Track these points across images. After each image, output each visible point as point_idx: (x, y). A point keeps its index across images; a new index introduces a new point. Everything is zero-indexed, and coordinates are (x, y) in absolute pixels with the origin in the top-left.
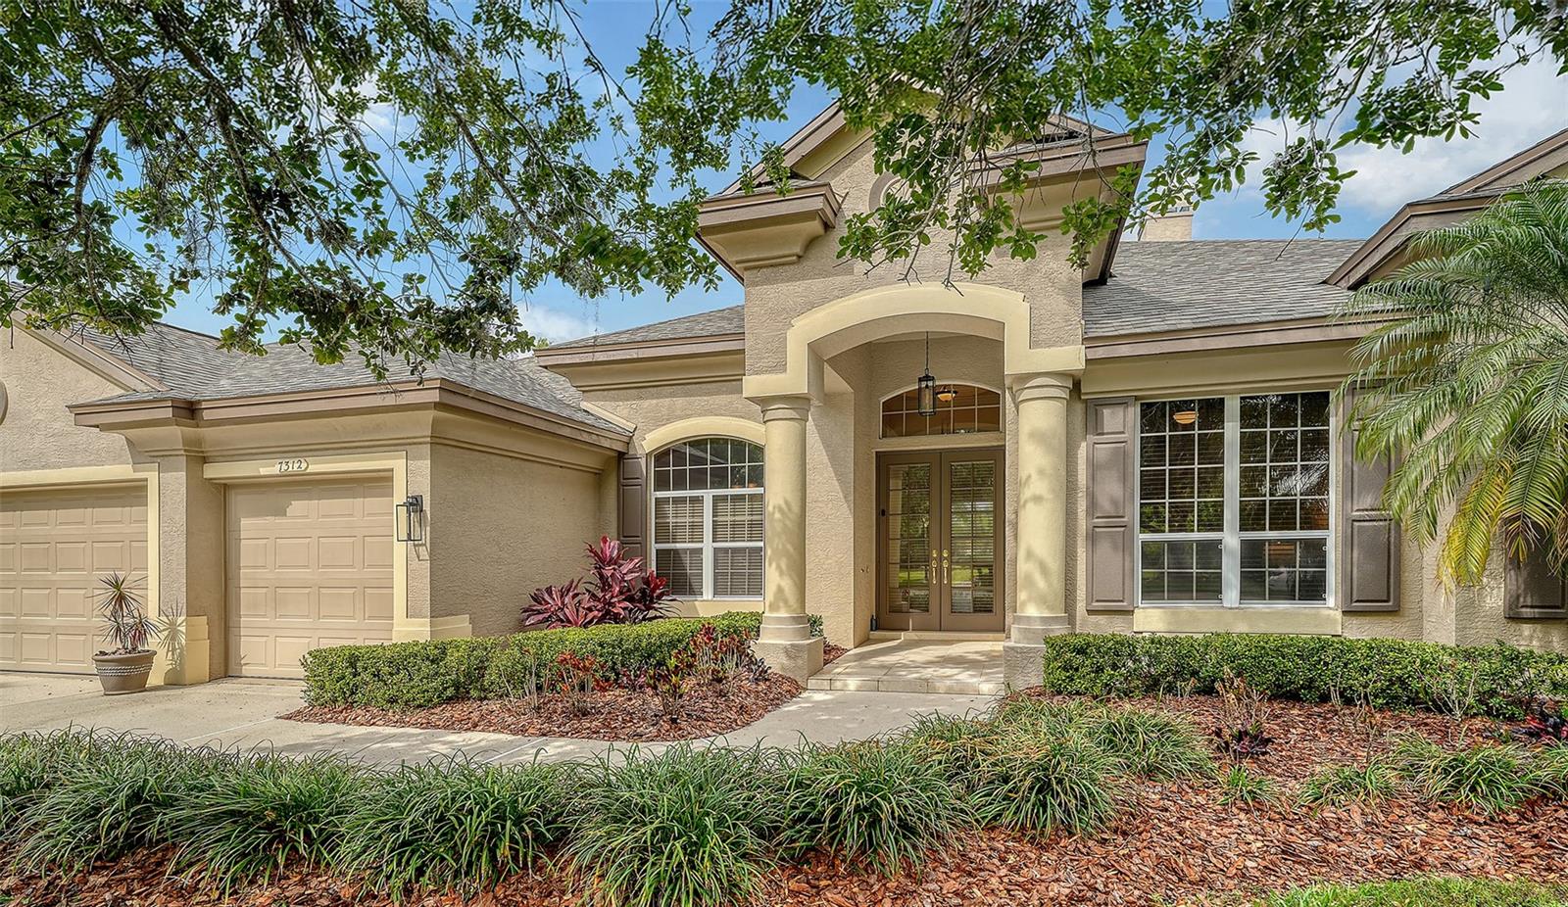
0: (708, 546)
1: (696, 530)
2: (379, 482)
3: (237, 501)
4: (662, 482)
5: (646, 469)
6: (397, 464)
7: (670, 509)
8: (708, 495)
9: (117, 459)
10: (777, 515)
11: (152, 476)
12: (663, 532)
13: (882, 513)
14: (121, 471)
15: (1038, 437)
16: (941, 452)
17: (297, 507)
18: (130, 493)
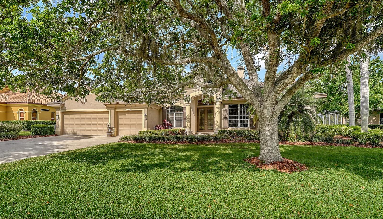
0: (175, 120)
1: (173, 118)
2: (141, 112)
3: (119, 114)
4: (168, 111)
5: (166, 109)
6: (143, 110)
7: (169, 115)
8: (175, 113)
9: (104, 108)
10: (187, 116)
11: (110, 111)
12: (168, 118)
13: (198, 116)
14: (105, 110)
15: (217, 108)
16: (206, 108)
17: (127, 115)
18: (107, 112)
